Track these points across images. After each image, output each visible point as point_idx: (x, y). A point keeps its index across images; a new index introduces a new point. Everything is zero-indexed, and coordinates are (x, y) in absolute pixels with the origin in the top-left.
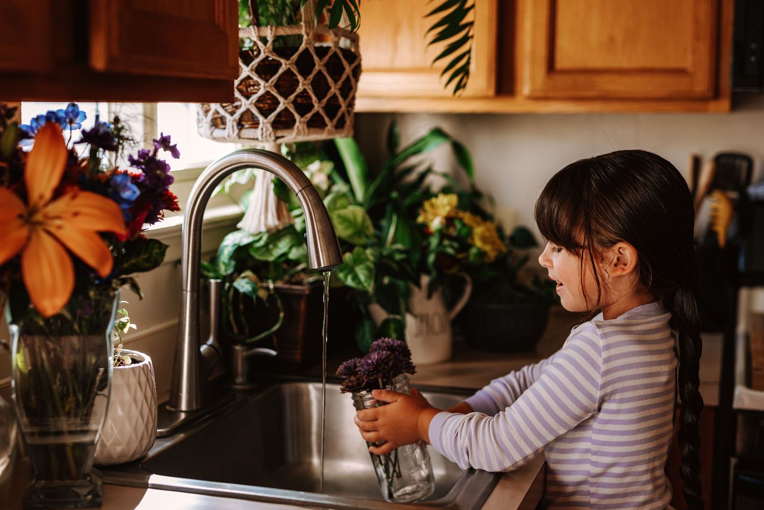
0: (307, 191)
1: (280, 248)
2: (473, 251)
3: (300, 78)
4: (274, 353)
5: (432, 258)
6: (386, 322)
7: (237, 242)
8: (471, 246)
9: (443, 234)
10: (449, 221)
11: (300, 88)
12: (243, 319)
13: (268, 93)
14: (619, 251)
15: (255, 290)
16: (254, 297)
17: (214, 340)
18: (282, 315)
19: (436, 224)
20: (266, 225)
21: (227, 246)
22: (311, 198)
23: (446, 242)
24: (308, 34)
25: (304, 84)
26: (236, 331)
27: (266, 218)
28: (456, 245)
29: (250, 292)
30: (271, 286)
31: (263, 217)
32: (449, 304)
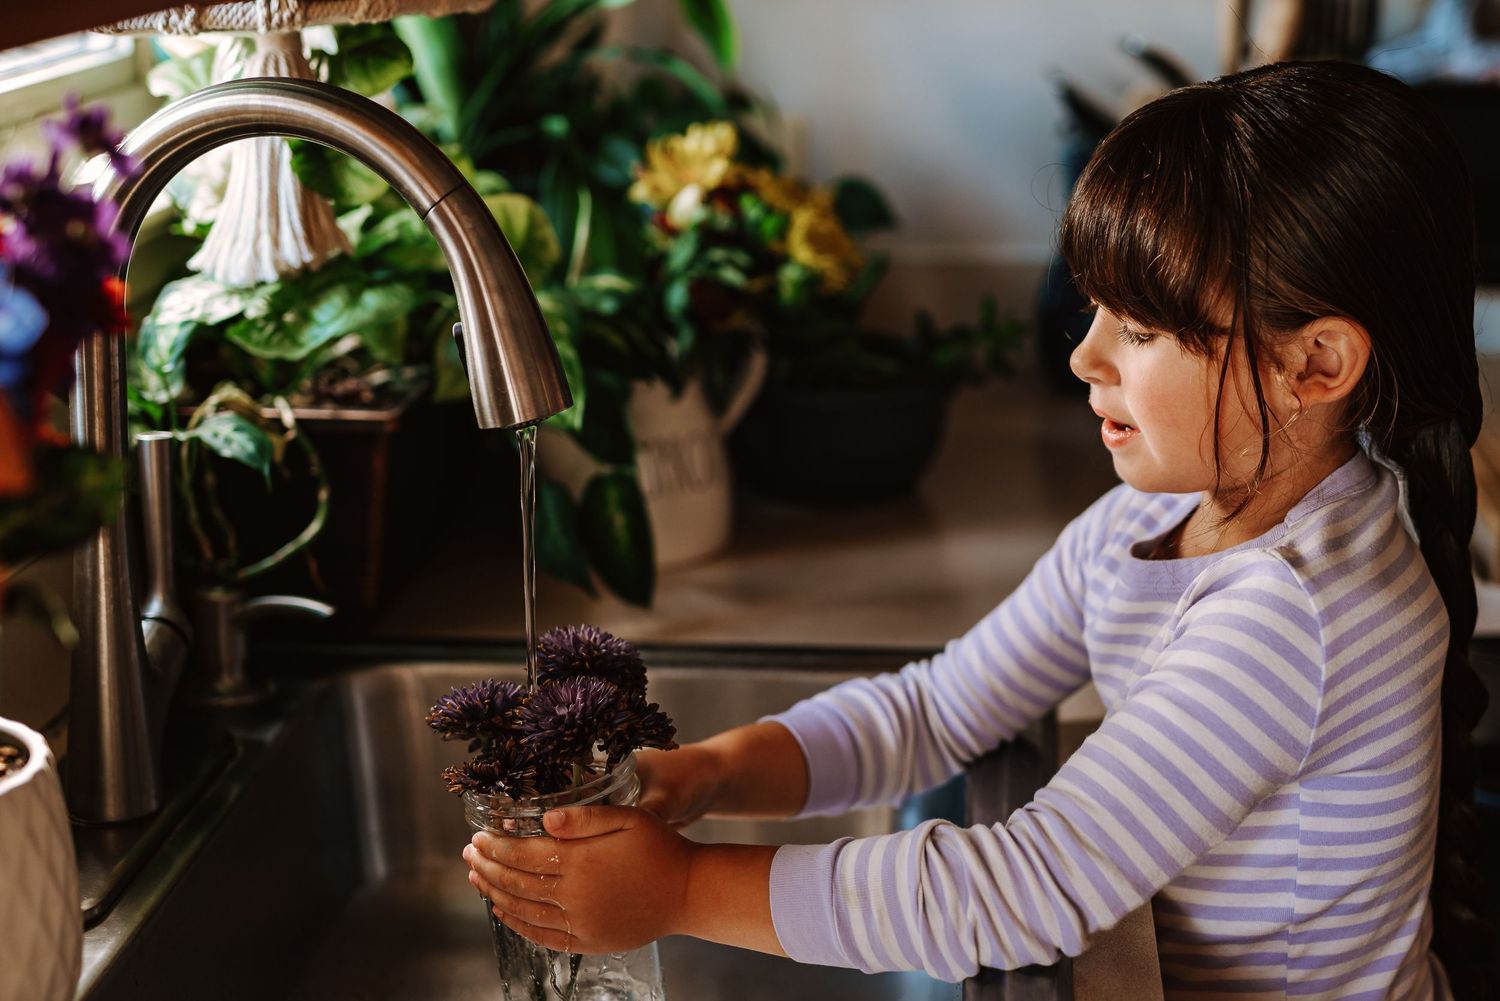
0: (455, 206)
1: (320, 325)
2: (790, 275)
4: (323, 609)
5: (677, 296)
6: (596, 485)
7: (196, 315)
8: (784, 259)
9: (707, 235)
10: (720, 195)
12: (217, 512)
14: (1317, 343)
15: (263, 449)
16: (266, 469)
17: (166, 602)
18: (323, 495)
19: (687, 207)
20: (276, 263)
21: (163, 327)
22: (469, 226)
23: (718, 254)
26: (208, 553)
27: (276, 243)
28: (742, 258)
29: (251, 456)
30: (288, 418)
31: (266, 241)
32: (716, 402)
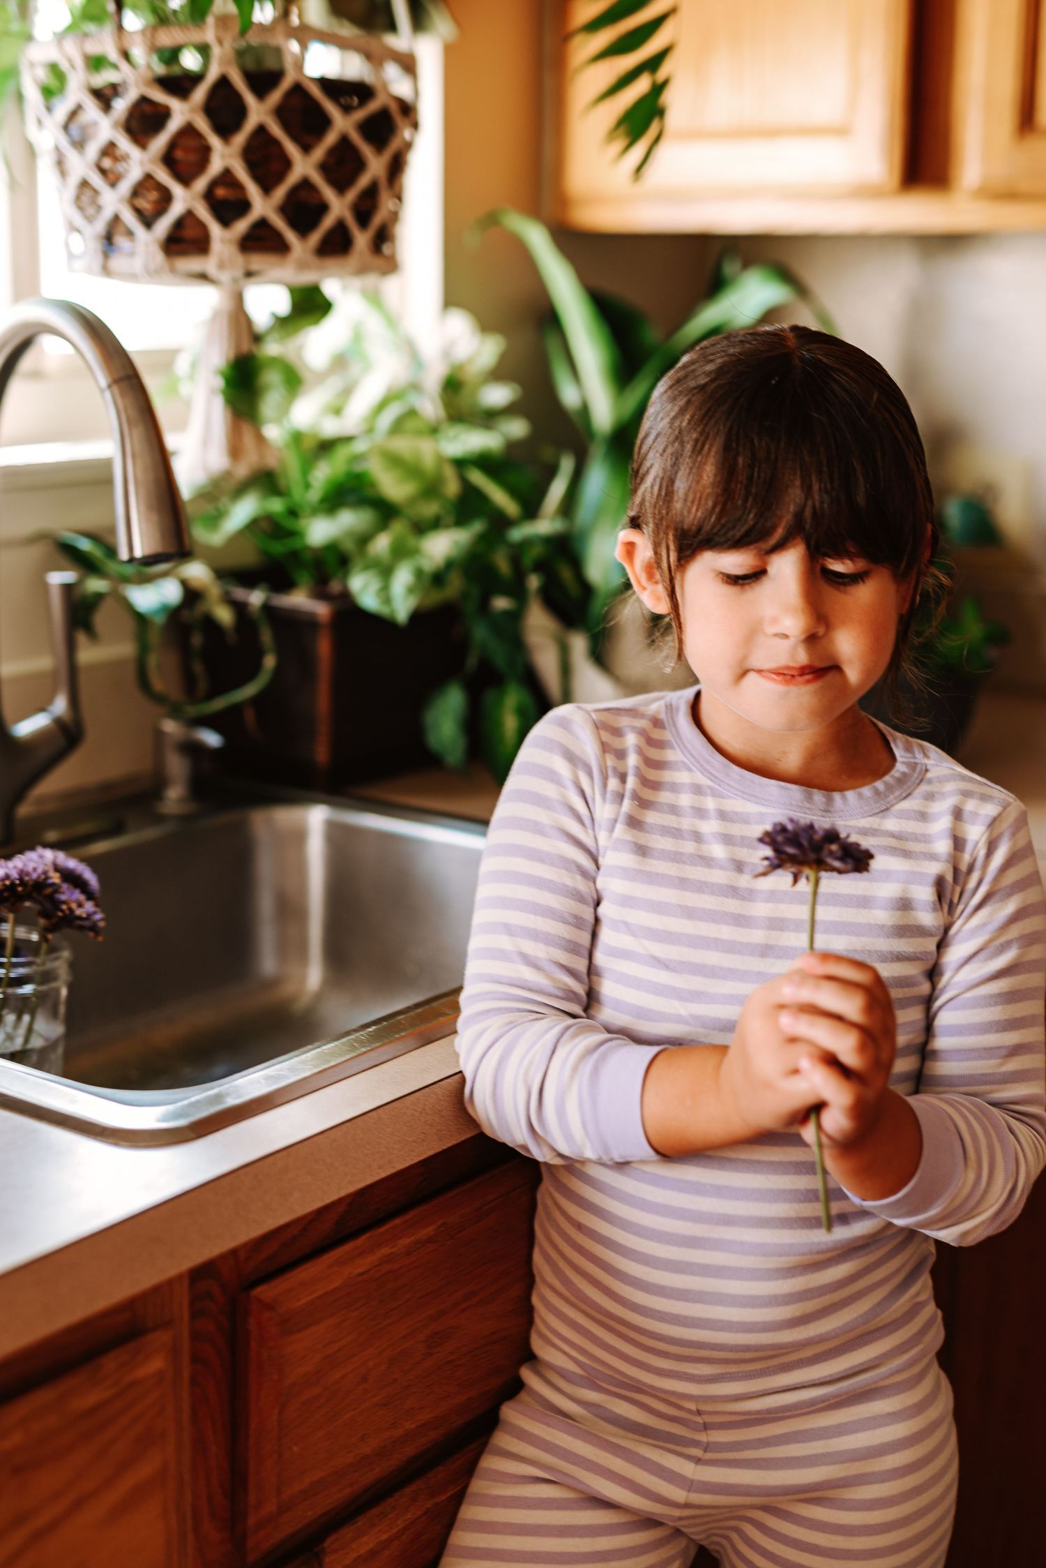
3: (214, 141)
4: (214, 740)
11: (216, 166)
13: (148, 177)
17: (67, 704)
18: (270, 661)
24: (220, 42)
25: (223, 156)
30: (257, 600)
